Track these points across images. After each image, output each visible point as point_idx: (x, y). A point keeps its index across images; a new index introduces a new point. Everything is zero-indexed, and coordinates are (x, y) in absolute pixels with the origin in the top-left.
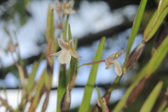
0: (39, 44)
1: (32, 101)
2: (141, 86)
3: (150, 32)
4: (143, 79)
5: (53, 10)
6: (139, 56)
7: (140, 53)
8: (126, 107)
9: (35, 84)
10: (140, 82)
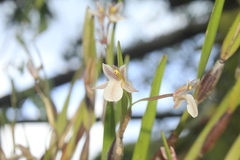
0: (67, 57)
1: (64, 149)
2: (222, 125)
3: (230, 46)
4: (225, 114)
5: (93, 17)
6: (216, 82)
7: (218, 77)
8: (201, 156)
9: (68, 123)
10: (221, 119)
